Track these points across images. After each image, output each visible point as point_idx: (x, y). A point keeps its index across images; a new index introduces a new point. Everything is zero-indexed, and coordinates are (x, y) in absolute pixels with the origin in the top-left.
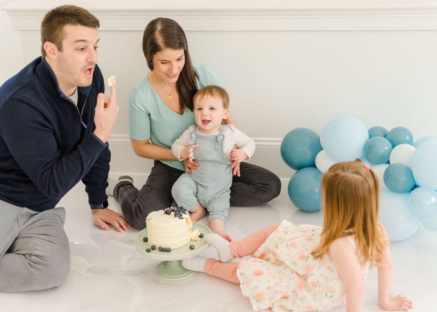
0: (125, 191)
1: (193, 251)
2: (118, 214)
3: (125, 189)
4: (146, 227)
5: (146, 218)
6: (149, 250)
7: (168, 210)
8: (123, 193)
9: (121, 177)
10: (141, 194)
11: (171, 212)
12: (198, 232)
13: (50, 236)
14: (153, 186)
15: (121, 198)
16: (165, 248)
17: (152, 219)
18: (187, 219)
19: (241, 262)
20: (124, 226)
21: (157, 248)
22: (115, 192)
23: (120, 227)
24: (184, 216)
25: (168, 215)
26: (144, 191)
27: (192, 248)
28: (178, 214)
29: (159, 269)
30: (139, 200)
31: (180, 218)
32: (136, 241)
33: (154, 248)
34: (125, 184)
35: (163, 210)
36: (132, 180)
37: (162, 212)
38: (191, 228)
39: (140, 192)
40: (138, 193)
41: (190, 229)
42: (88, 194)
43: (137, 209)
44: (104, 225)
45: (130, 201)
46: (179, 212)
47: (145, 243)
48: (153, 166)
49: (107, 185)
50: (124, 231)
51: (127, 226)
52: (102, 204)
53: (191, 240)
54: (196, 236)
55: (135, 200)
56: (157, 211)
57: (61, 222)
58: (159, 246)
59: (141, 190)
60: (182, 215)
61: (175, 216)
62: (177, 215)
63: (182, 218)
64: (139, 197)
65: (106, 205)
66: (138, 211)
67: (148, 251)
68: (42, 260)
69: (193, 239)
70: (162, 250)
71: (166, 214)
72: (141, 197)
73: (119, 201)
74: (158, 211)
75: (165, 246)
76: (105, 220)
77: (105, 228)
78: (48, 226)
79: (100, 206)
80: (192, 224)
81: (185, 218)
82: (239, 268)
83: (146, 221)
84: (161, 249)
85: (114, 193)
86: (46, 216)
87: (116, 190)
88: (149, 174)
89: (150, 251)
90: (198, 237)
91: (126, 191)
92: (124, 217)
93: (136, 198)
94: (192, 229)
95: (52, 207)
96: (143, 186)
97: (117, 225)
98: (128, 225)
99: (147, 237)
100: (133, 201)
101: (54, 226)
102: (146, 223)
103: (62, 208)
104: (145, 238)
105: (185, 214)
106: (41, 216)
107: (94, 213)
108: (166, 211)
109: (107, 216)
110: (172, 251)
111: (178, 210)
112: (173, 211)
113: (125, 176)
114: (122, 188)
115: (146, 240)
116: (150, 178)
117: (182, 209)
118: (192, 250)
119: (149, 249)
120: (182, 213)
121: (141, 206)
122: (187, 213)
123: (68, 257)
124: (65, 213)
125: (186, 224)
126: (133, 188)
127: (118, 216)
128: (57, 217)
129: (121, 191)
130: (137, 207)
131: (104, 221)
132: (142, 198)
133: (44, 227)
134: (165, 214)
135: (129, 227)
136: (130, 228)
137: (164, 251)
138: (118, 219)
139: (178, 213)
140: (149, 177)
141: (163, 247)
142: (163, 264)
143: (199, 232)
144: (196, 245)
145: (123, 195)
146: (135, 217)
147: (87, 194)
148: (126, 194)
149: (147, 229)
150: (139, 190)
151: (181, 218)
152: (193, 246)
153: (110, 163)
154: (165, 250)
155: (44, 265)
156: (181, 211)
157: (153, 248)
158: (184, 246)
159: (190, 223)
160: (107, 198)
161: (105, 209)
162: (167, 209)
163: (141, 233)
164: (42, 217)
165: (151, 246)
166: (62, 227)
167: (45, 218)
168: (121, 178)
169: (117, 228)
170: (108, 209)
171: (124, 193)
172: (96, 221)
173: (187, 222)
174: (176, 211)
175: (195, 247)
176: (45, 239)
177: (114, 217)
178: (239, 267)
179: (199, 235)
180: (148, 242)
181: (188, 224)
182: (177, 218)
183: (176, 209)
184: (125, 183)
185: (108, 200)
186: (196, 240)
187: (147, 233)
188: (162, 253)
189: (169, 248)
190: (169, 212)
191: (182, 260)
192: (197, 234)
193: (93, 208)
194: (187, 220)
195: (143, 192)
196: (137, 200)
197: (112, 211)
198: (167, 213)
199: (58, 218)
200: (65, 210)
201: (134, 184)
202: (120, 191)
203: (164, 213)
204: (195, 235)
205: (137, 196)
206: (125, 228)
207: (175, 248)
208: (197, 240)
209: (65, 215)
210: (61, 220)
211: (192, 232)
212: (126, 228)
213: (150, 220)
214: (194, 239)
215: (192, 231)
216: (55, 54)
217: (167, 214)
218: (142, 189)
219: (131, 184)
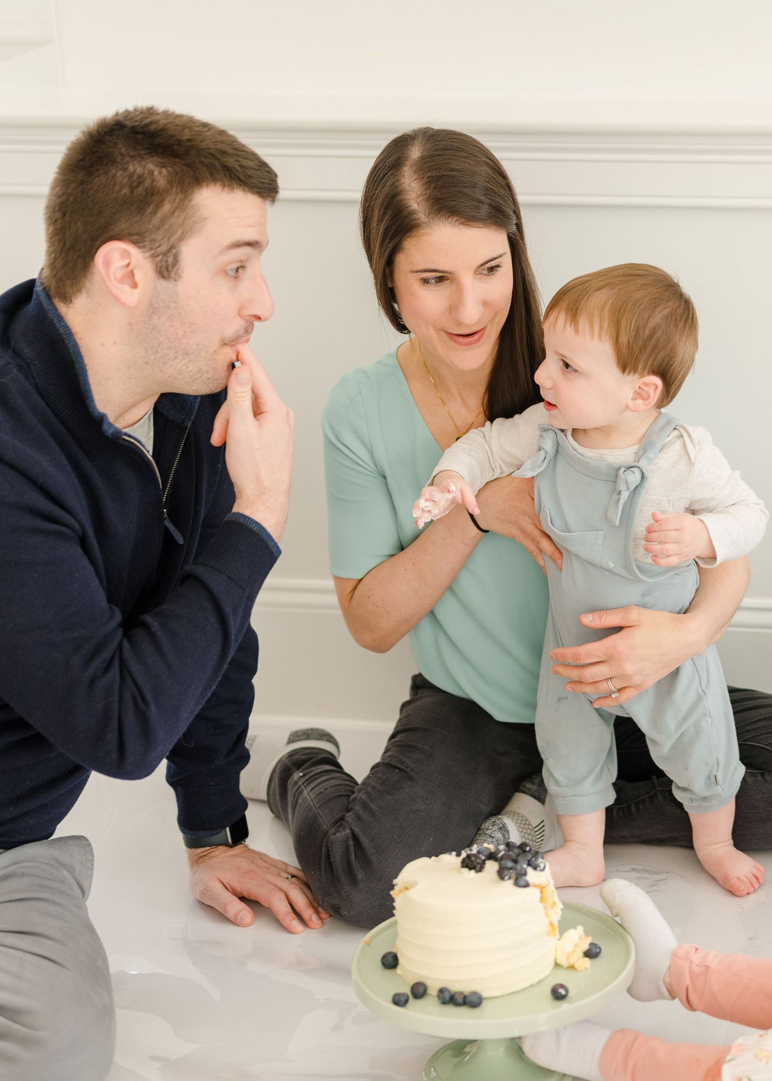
0: (308, 784)
1: (565, 1006)
2: (283, 867)
3: (306, 778)
4: (393, 915)
5: (395, 881)
6: (403, 999)
7: (474, 855)
8: (301, 792)
9: (297, 732)
10: (364, 797)
11: (484, 862)
12: (580, 937)
13: (45, 941)
14: (407, 767)
15: (294, 808)
16: (461, 993)
17: (414, 884)
18: (542, 889)
19: (738, 1042)
20: (307, 913)
21: (433, 991)
22: (272, 790)
23: (294, 916)
24: (532, 875)
25: (473, 872)
26: (378, 786)
27: (558, 994)
28: (511, 869)
29: (435, 1069)
30: (358, 817)
31: (516, 884)
32: (354, 968)
33: (421, 990)
34: (312, 758)
35: (454, 853)
36: (336, 744)
37: (451, 860)
38: (556, 923)
39: (359, 791)
40: (353, 792)
41: (552, 924)
42: (177, 795)
43: (352, 851)
44: (236, 907)
45: (325, 822)
46: (515, 861)
47: (390, 972)
48: (407, 697)
49: (245, 758)
50: (308, 930)
51: (317, 912)
52: (228, 829)
53: (557, 965)
54: (574, 951)
55: (342, 819)
56: (433, 858)
57: (78, 888)
58: (439, 986)
59: (365, 782)
60: (525, 874)
61: (501, 874)
62: (506, 872)
63: (527, 885)
64: (357, 808)
65: (240, 833)
66: (353, 857)
67: (399, 1001)
68: (15, 1022)
69: (562, 961)
70: (450, 999)
71: (467, 867)
72: (365, 805)
73: (287, 820)
74: (437, 856)
75: (460, 984)
76: (239, 888)
77: (236, 916)
78: (34, 903)
79: (218, 838)
80: (560, 905)
81: (535, 886)
82: (731, 1060)
83: (392, 893)
84: (447, 996)
85: (271, 793)
86: (23, 864)
87: (277, 782)
88: (389, 726)
89: (407, 1001)
90: (581, 955)
91: (313, 785)
92: (305, 879)
93: (348, 811)
94: (560, 926)
95: (43, 833)
96: (372, 768)
97: (281, 907)
98: (320, 909)
99: (394, 951)
100: (336, 822)
101: (54, 903)
102: (393, 900)
103: (79, 840)
104: (389, 953)
105: (535, 868)
106: (6, 867)
107: (196, 862)
108: (468, 856)
109: (247, 872)
110: (485, 1004)
111: (511, 853)
112: (492, 856)
113: (312, 729)
114: (297, 775)
115: (391, 962)
116: (396, 739)
117: (524, 851)
118: (558, 1003)
119: (403, 994)
120: (525, 866)
121: (364, 840)
122: (542, 866)
123: (107, 1013)
124: (93, 856)
125: (541, 906)
126: (338, 775)
127: (286, 875)
128: (62, 869)
129: (296, 783)
130: (351, 843)
131: (235, 893)
132: (371, 809)
133: (21, 905)
134: (463, 867)
135: (323, 915)
136: (328, 920)
137: (457, 1004)
138: (285, 885)
139: (510, 864)
140: (393, 736)
141: (455, 987)
142: (450, 1052)
143: (583, 936)
144: (572, 982)
145: (300, 801)
146: (343, 878)
147: (171, 792)
148: (313, 795)
149: (395, 923)
150: (360, 780)
151: (522, 883)
152: (562, 986)
153: (255, 681)
154: (460, 1000)
155: (25, 1042)
156: (520, 859)
157: (419, 991)
158: (532, 986)
159: (554, 903)
160: (245, 806)
161: (238, 849)
162: (469, 852)
163: (373, 938)
164: (9, 870)
165: (411, 984)
166: (82, 908)
167: (23, 875)
168: (295, 737)
169: (280, 918)
170: (249, 849)
171: (305, 792)
172: (206, 891)
173: (542, 900)
174: (502, 858)
175: (571, 994)
176: (26, 949)
177: (269, 877)
178: (729, 1057)
179: (586, 947)
180: (399, 970)
181: (545, 908)
182: (509, 884)
183: (503, 853)
184: (310, 756)
185: (247, 813)
186: (572, 967)
187: (396, 935)
188: (450, 1009)
189: (475, 993)
190: (478, 861)
191: (520, 1038)
192: (576, 946)
193: (192, 844)
194: (541, 892)
195: (374, 788)
196: (349, 816)
197: (262, 856)
198: (470, 864)
199: (65, 873)
200: (89, 845)
201: (341, 761)
202: (290, 784)
203: (459, 864)
204: (569, 948)
205: (351, 805)
206: (311, 920)
207: (498, 993)
208: (576, 966)
209: (93, 865)
210: (78, 884)
211: (561, 935)
212: (314, 917)
213: (407, 889)
214: (565, 964)
215: (562, 933)
216: (135, 286)
217: (470, 869)
218: (368, 777)
219: (331, 760)
